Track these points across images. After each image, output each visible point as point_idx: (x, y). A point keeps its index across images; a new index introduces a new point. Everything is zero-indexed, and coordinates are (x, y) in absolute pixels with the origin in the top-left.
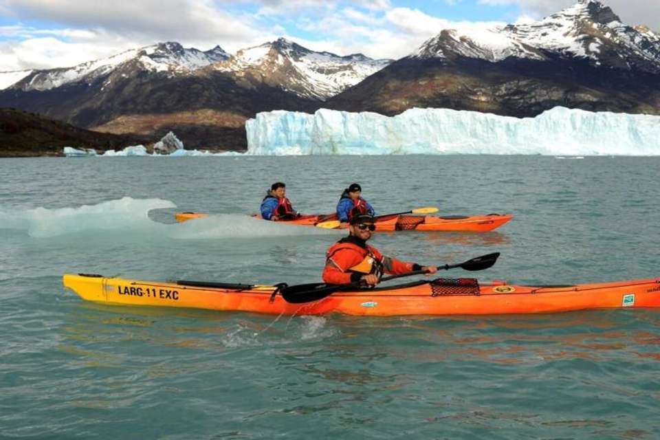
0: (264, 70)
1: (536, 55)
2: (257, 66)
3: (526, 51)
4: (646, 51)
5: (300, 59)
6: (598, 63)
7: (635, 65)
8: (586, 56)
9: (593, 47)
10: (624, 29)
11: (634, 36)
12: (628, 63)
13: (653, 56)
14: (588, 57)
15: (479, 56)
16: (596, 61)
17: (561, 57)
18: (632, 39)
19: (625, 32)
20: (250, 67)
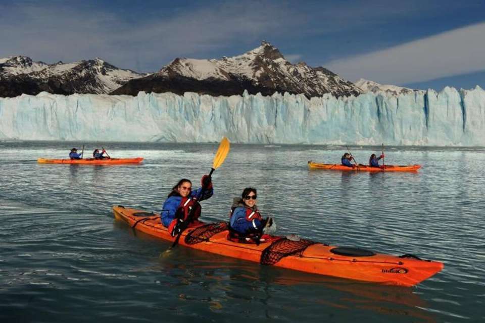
0: (63, 79)
1: (225, 77)
2: (59, 76)
3: (220, 74)
4: (295, 77)
5: (107, 73)
6: (257, 83)
7: (278, 86)
8: (252, 78)
9: (258, 74)
10: (285, 63)
11: (290, 68)
12: (275, 84)
13: (298, 81)
14: (252, 80)
15: (192, 75)
16: (256, 82)
17: (239, 79)
18: (288, 70)
19: (285, 65)
20: (54, 76)
